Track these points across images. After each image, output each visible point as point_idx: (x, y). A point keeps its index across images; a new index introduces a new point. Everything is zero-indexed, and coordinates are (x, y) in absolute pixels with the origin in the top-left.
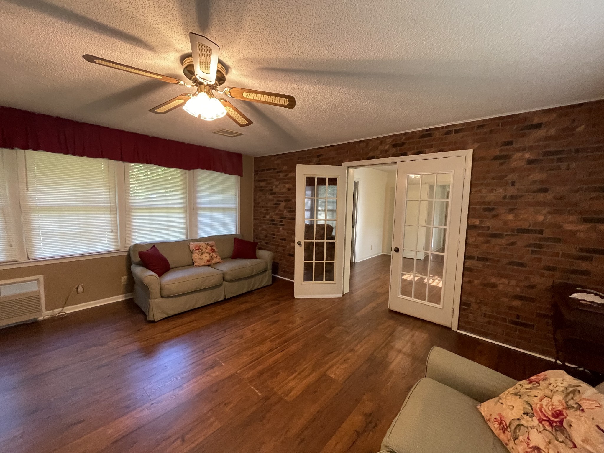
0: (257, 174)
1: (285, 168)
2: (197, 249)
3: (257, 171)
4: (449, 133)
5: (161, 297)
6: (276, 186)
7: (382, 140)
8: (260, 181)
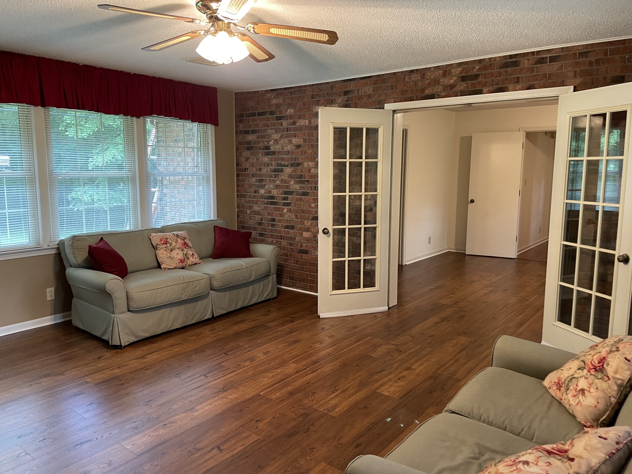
0: (241, 121)
1: (290, 111)
2: (164, 244)
3: (242, 116)
4: (542, 61)
5: (129, 311)
6: (276, 141)
7: (446, 70)
8: (247, 132)
